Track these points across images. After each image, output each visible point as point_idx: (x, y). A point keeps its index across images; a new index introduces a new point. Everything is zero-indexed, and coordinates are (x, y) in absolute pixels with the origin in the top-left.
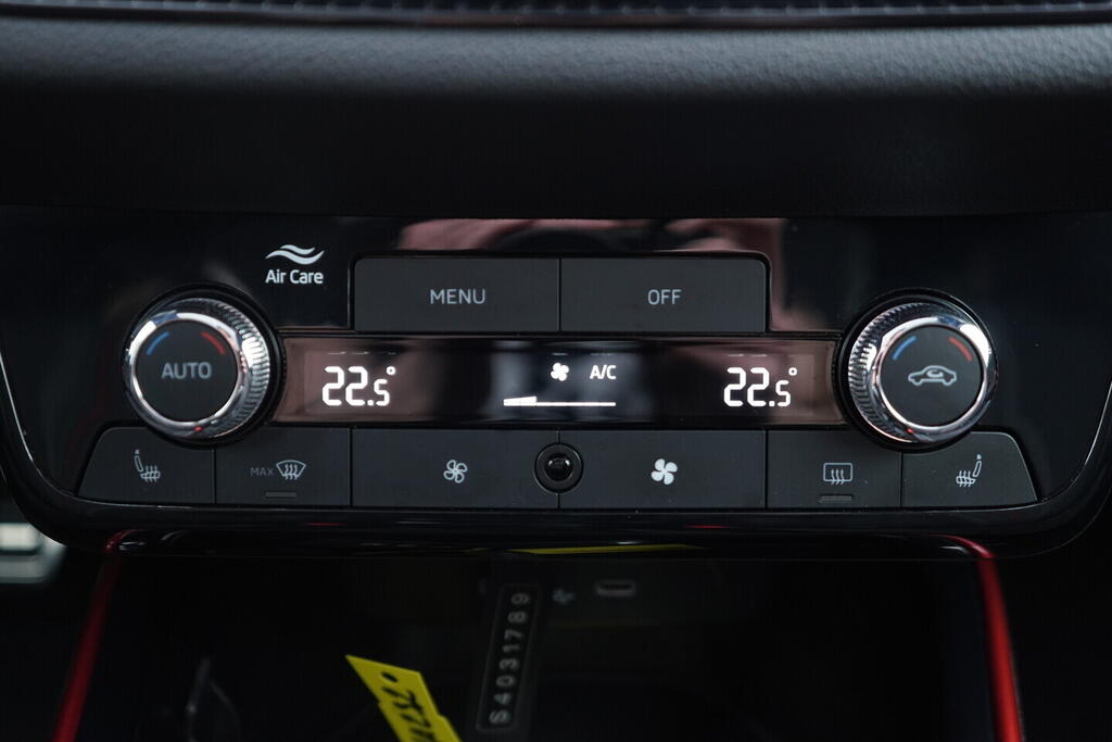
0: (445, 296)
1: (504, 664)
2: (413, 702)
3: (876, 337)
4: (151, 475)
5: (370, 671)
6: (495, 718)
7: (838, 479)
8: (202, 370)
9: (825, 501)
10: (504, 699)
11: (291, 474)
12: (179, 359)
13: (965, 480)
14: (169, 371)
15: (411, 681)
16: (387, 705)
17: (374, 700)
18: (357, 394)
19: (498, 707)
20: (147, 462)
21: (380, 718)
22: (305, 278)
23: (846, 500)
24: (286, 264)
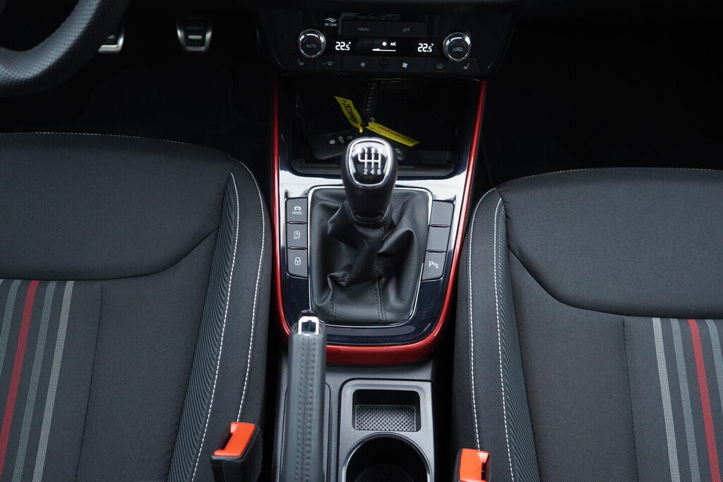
0: (361, 29)
1: (369, 98)
2: (349, 106)
3: (450, 38)
4: (302, 64)
5: (340, 100)
6: (367, 110)
7: (440, 67)
8: (314, 46)
9: (437, 71)
10: (369, 106)
11: (330, 64)
12: (310, 44)
13: (466, 68)
14: (308, 46)
15: (350, 102)
16: (343, 107)
17: (340, 105)
18: (343, 48)
19: (368, 108)
20: (301, 61)
21: (341, 109)
22: (333, 25)
23: (440, 71)
24: (329, 22)
